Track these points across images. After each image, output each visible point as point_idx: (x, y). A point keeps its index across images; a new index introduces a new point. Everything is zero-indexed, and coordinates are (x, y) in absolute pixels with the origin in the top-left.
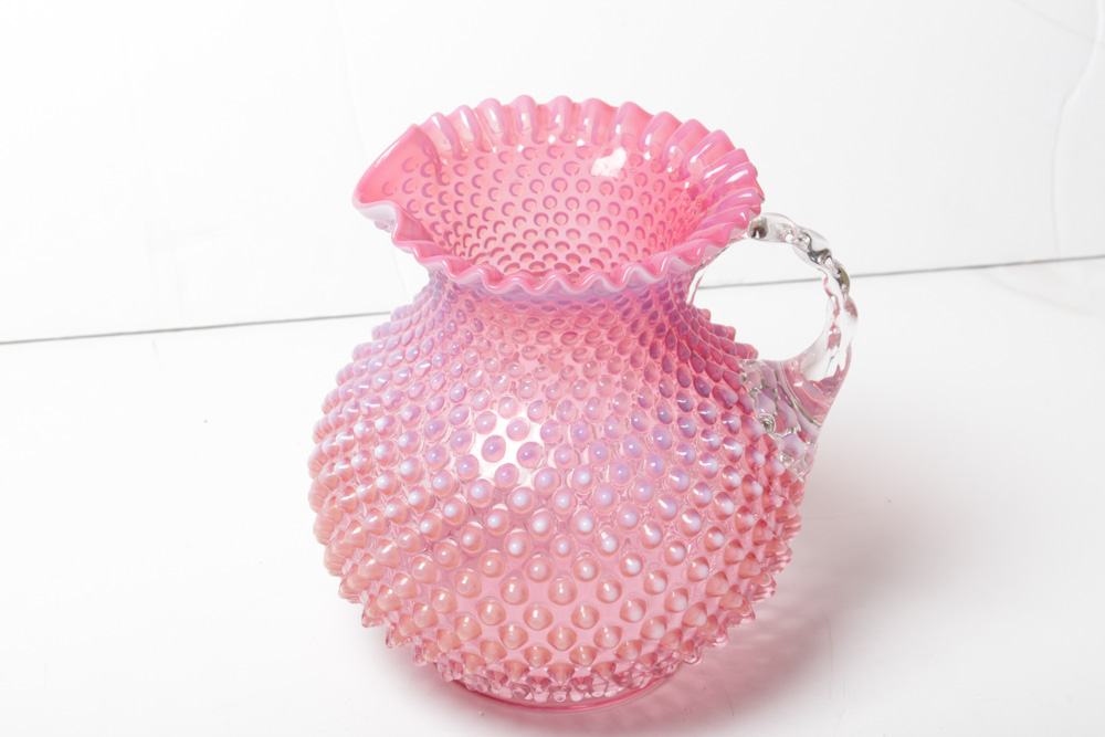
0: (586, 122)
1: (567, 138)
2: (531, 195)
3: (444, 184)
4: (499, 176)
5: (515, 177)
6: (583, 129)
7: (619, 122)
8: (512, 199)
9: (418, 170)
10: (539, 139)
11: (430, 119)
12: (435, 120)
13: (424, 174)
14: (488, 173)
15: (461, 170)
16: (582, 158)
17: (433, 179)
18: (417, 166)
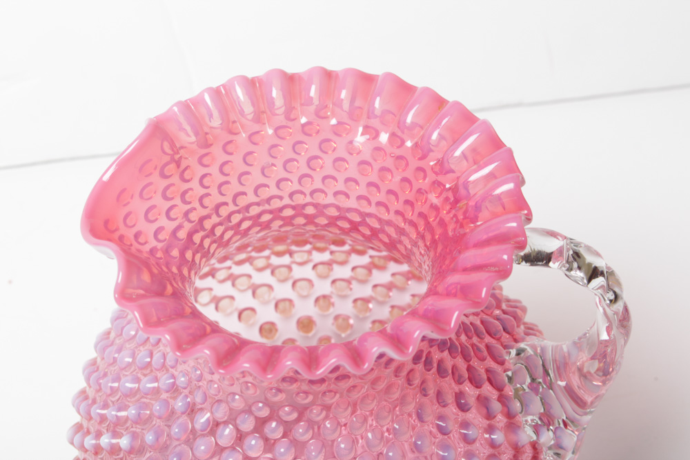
0: (344, 94)
1: (322, 114)
2: (284, 175)
3: (188, 181)
4: (249, 159)
5: (267, 160)
6: (339, 104)
7: (379, 95)
8: (265, 181)
9: (157, 173)
10: (292, 116)
11: (171, 109)
12: (176, 109)
13: (164, 176)
14: (237, 159)
15: (206, 160)
16: (340, 136)
17: (175, 179)
18: (156, 168)
